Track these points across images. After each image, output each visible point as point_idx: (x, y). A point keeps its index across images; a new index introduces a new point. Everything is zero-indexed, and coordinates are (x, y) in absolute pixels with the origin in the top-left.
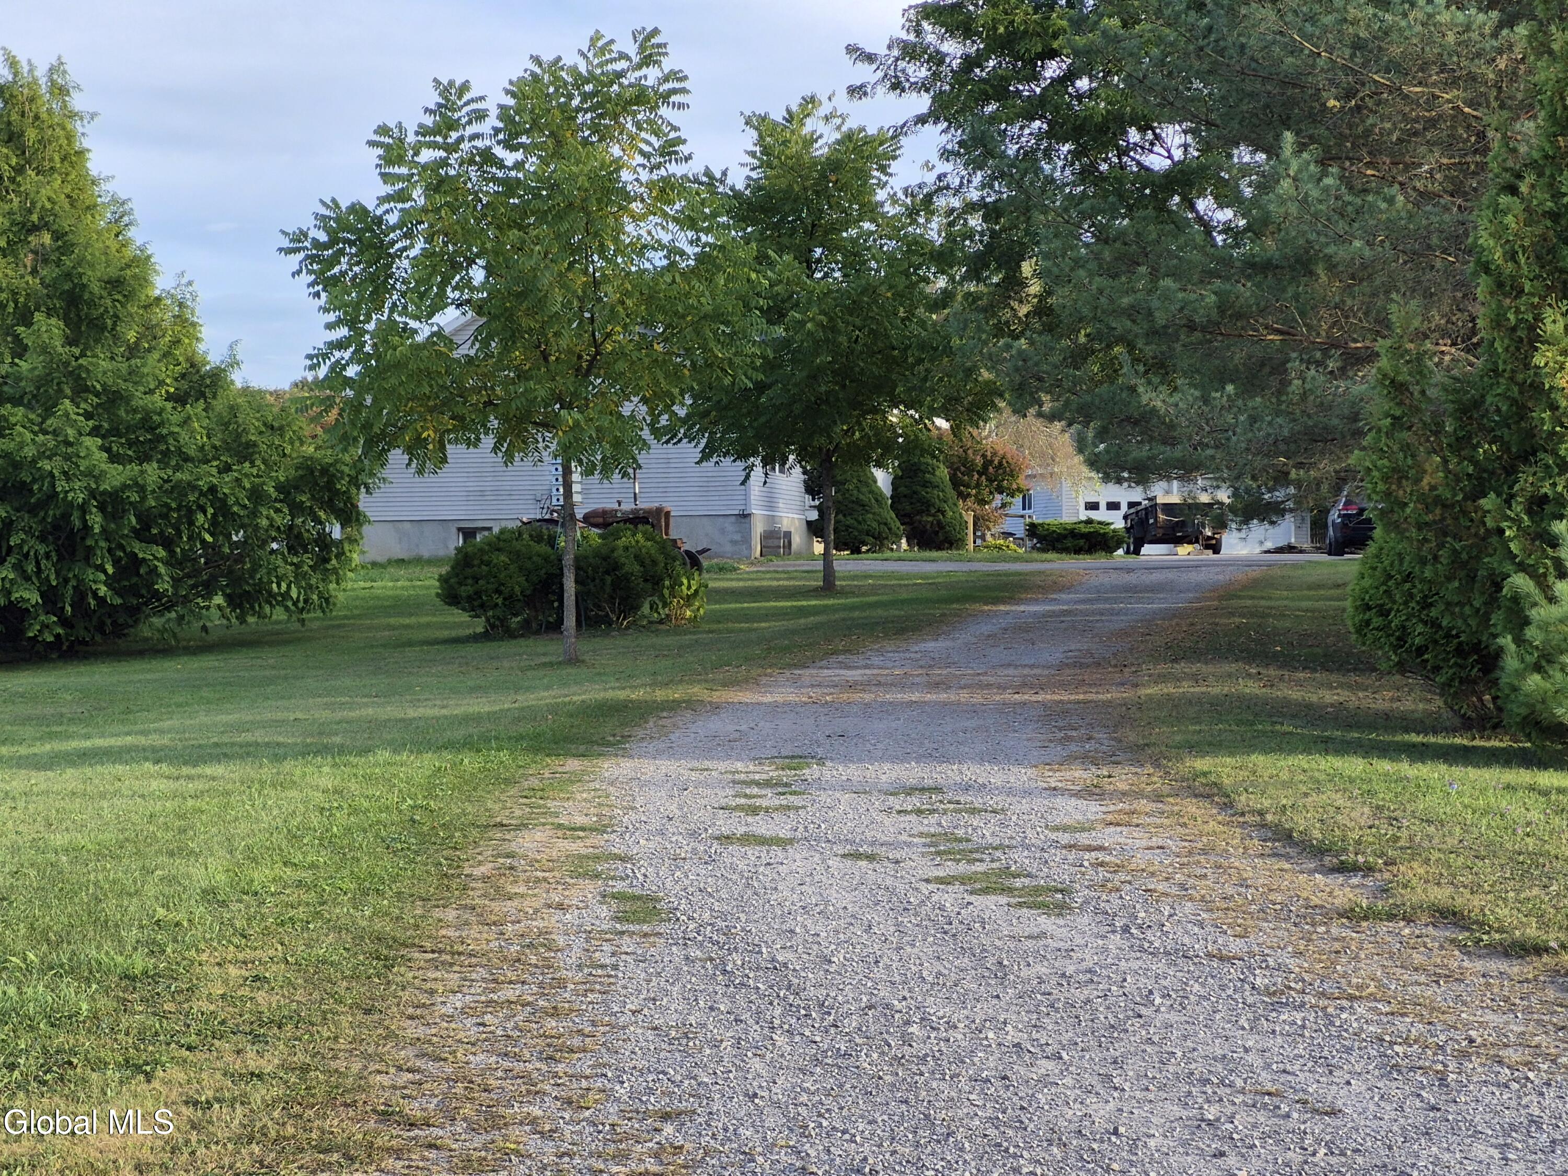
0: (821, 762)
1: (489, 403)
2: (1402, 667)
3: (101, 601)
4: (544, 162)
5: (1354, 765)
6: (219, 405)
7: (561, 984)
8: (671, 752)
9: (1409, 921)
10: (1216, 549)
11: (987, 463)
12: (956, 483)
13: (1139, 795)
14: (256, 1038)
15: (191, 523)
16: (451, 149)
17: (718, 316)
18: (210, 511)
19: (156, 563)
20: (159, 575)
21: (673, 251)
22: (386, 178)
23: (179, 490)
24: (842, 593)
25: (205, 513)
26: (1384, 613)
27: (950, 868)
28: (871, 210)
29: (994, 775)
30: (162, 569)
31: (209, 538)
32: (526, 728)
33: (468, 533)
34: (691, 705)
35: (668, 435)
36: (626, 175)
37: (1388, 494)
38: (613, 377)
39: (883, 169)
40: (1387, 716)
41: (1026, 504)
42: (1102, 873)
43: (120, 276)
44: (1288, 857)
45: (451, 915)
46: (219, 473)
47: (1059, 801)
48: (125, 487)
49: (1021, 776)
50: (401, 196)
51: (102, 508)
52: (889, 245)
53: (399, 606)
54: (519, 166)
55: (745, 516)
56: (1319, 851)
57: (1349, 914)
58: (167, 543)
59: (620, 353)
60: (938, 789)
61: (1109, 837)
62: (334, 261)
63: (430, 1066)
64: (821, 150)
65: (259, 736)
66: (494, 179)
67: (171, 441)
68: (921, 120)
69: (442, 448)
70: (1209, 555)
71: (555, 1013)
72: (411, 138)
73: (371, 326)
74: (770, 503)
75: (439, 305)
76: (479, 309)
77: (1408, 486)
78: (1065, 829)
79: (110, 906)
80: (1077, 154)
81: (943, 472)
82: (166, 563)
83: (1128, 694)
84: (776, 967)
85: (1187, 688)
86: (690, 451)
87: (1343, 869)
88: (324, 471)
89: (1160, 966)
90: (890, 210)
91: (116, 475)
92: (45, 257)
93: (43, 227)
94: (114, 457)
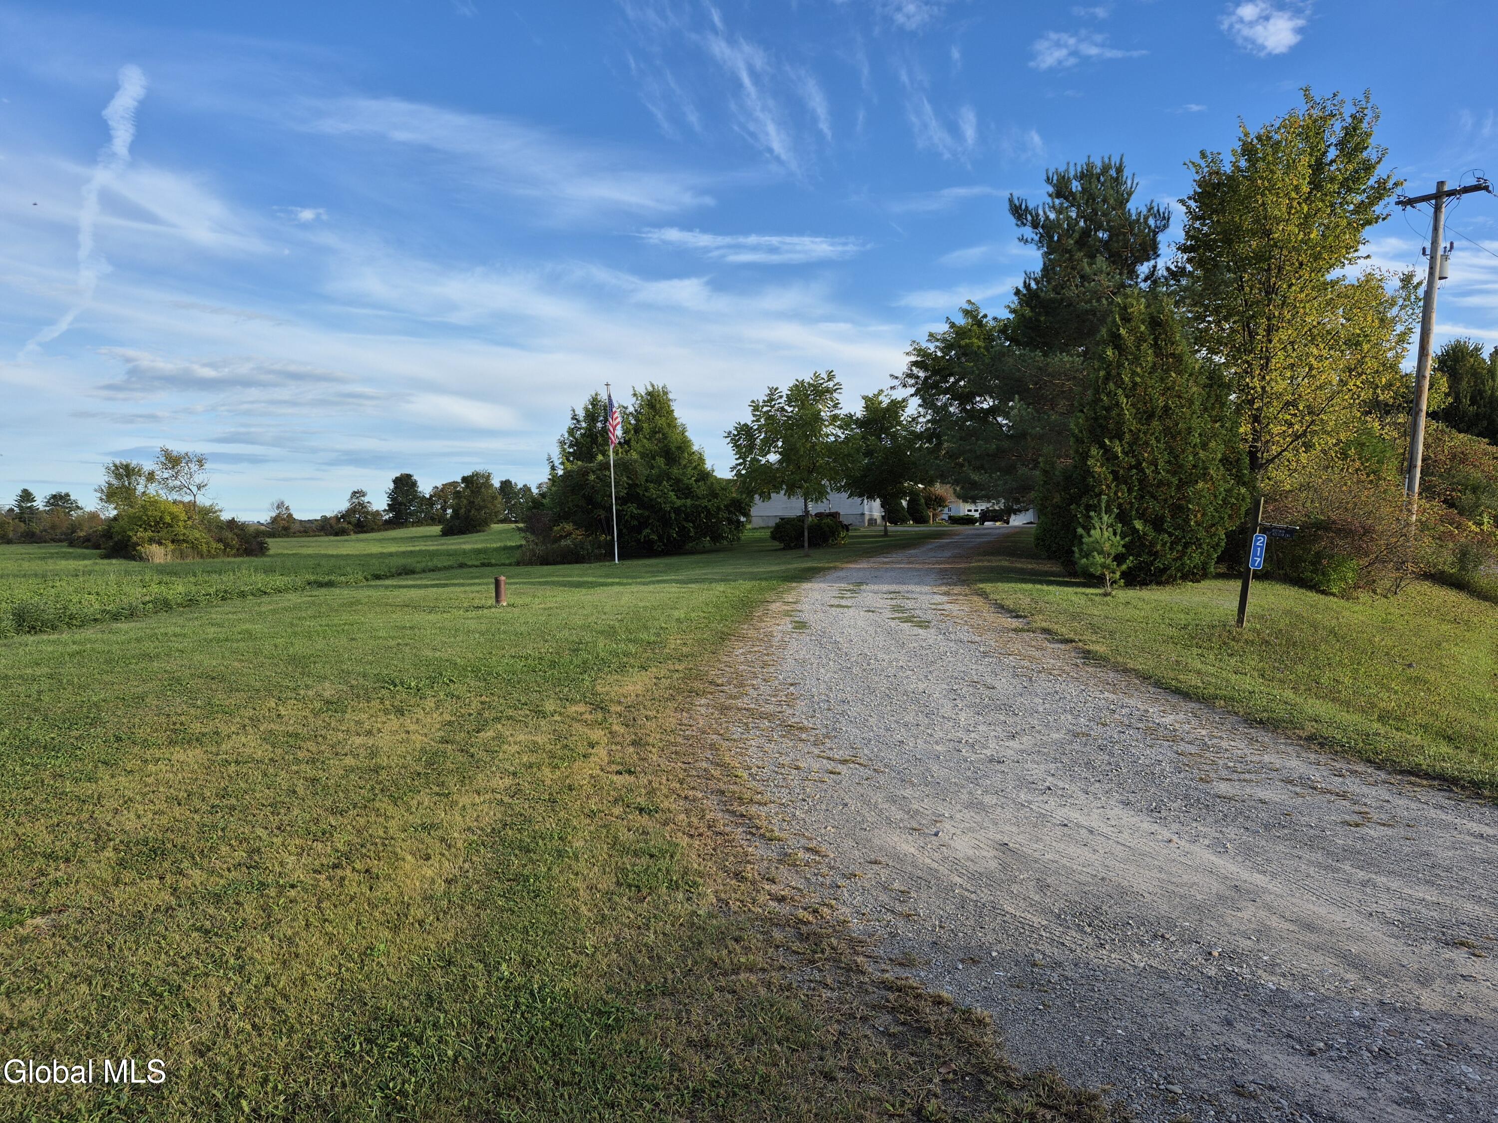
0: (867, 584)
1: (783, 481)
2: (1049, 558)
3: (674, 538)
4: (799, 410)
5: (1030, 586)
6: (709, 483)
7: (772, 646)
8: (824, 582)
9: (1033, 632)
10: (1008, 523)
11: (936, 498)
12: (926, 504)
13: (960, 594)
14: (680, 660)
15: (700, 516)
16: (772, 407)
17: (849, 455)
18: (705, 513)
19: (690, 528)
20: (691, 531)
21: (836, 436)
22: (754, 415)
23: (697, 507)
24: (890, 536)
26: (1043, 540)
27: (897, 615)
28: (899, 423)
29: (917, 589)
31: (705, 521)
32: (785, 575)
33: (782, 519)
34: (835, 568)
35: (839, 490)
36: (822, 414)
37: (1042, 504)
38: (818, 473)
39: (903, 411)
40: (1046, 572)
41: (950, 510)
42: (942, 617)
44: (1001, 613)
45: (746, 627)
46: (708, 502)
47: (935, 596)
48: (681, 506)
49: (926, 589)
50: (758, 421)
51: (675, 512)
52: (904, 433)
53: (760, 540)
54: (792, 412)
55: (863, 514)
56: (1009, 611)
57: (1015, 630)
58: (693, 522)
59: (821, 466)
60: (899, 592)
61: (947, 607)
62: (739, 439)
63: (727, 669)
64: (884, 405)
65: (710, 576)
66: (785, 416)
67: (694, 493)
68: (912, 395)
69: (769, 494)
70: (1005, 525)
71: (768, 655)
72: (761, 404)
73: (749, 459)
74: (871, 510)
75: (769, 452)
76: (780, 453)
77: (1049, 502)
78: (934, 604)
79: (649, 624)
80: (960, 404)
81: (923, 501)
82: (693, 528)
83: (966, 565)
84: (836, 642)
85: (986, 564)
86: (845, 495)
87: (1017, 617)
88: (738, 501)
89: (952, 644)
90: (904, 422)
91: (679, 503)
92: (659, 441)
93: (659, 432)
94: (678, 498)
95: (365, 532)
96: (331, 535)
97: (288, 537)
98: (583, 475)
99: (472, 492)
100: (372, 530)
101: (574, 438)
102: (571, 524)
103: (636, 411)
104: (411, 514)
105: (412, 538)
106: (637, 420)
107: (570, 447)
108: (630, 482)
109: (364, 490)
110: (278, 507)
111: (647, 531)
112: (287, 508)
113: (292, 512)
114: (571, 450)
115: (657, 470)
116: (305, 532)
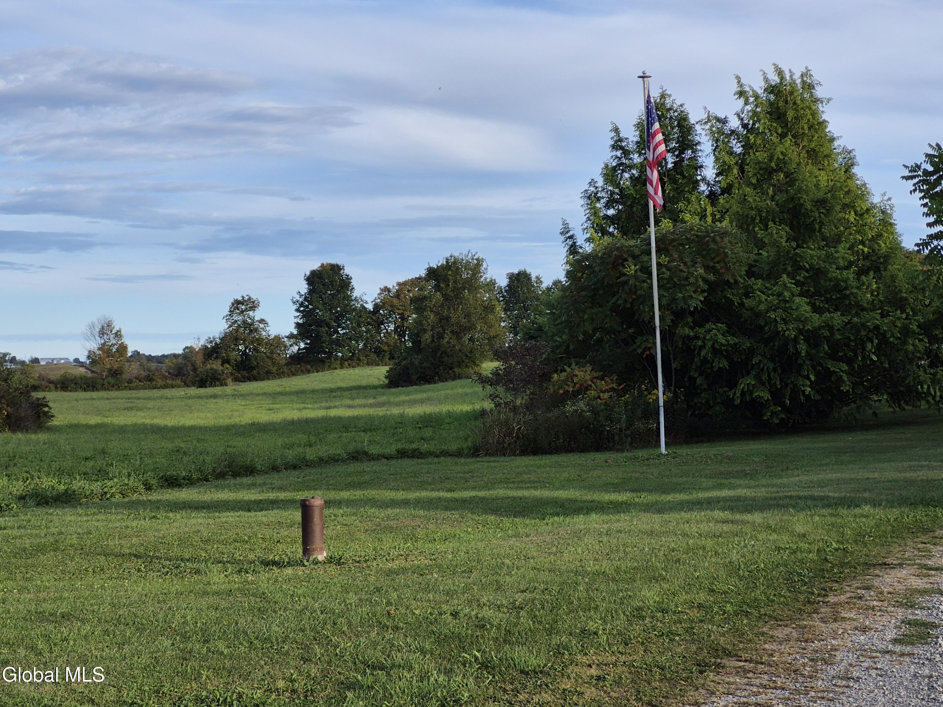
3: (808, 397)
15: (864, 349)
18: (876, 341)
19: (841, 374)
20: (844, 381)
23: (856, 328)
25: (872, 342)
30: (845, 378)
31: (874, 358)
43: (824, 198)
46: (882, 317)
48: (820, 328)
51: (806, 340)
58: (850, 362)
62: (935, 181)
67: (852, 298)
82: (848, 374)
91: (816, 320)
92: (778, 189)
93: (780, 169)
94: (816, 309)
95: (255, 379)
96: (193, 384)
97: (119, 389)
98: (615, 266)
99: (446, 298)
100: (268, 375)
101: (618, 185)
102: (589, 368)
103: (745, 126)
104: (338, 343)
105: (332, 391)
106: (747, 146)
107: (608, 206)
108: (711, 277)
109: (254, 297)
110: (102, 333)
111: (749, 380)
112: (118, 335)
113: (126, 341)
114: (611, 212)
115: (773, 251)
116: (149, 379)
